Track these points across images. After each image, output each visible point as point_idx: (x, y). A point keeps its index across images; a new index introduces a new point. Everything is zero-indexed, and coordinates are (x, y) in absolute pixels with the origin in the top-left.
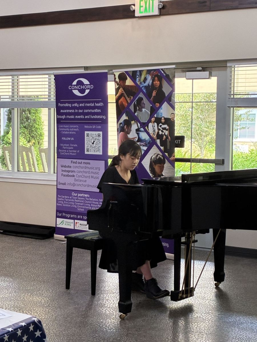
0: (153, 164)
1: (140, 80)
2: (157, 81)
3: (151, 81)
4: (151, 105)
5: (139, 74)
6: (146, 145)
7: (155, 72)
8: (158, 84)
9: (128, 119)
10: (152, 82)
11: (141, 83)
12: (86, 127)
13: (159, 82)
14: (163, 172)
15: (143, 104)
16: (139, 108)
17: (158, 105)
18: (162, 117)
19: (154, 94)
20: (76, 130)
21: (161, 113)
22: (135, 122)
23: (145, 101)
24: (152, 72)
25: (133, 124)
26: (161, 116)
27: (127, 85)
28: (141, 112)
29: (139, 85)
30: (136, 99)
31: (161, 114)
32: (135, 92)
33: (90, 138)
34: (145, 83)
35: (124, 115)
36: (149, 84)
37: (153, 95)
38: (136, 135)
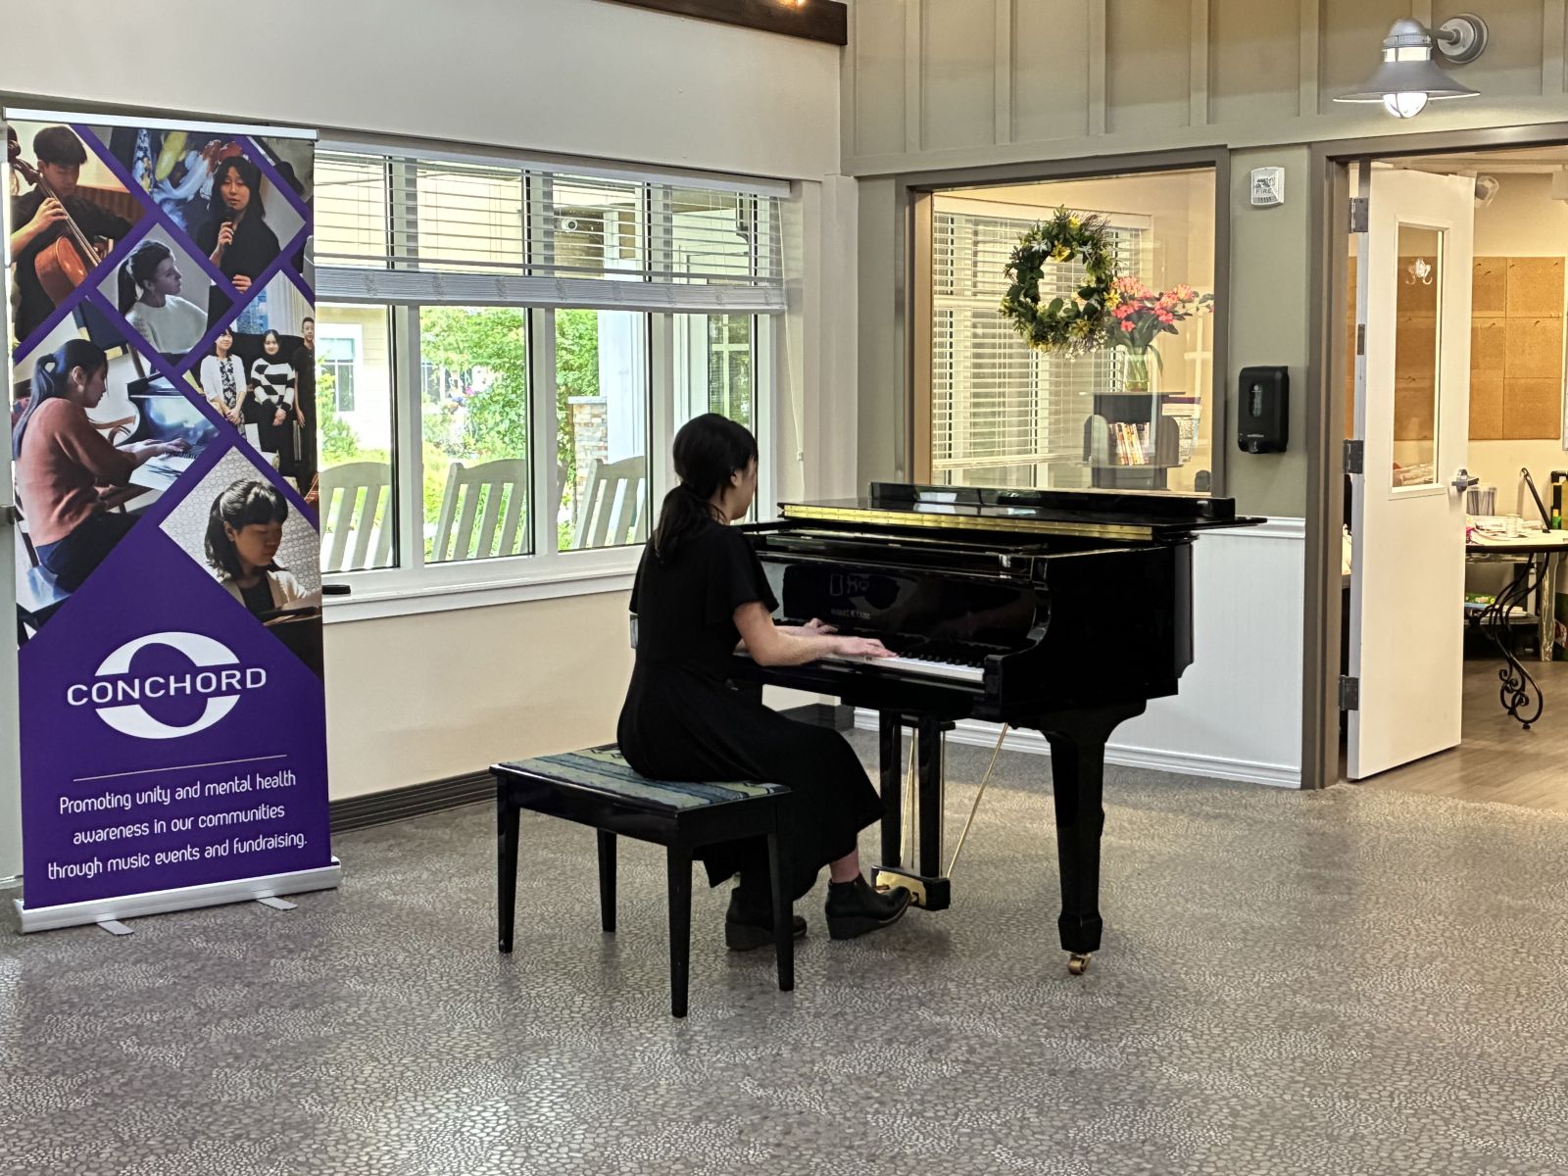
0: (227, 525)
1: (150, 172)
2: (239, 185)
3: (210, 183)
4: (213, 283)
5: (146, 144)
6: (186, 451)
7: (225, 147)
8: (243, 196)
9: (88, 338)
10: (216, 189)
11: (156, 185)
13: (245, 191)
14: (278, 552)
15: (168, 275)
16: (146, 292)
17: (244, 282)
18: (268, 332)
19: (225, 234)
21: (261, 317)
22: (125, 351)
23: (180, 260)
24: (212, 143)
25: (116, 359)
26: (263, 330)
27: (85, 189)
28: (156, 311)
29: (147, 190)
30: (134, 251)
31: (259, 321)
32: (129, 220)
34: (176, 185)
35: (70, 320)
36: (198, 194)
37: (221, 240)
38: (133, 411)
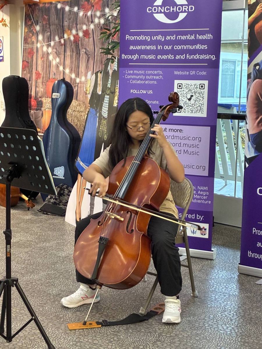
12: (176, 73)
20: (157, 77)
33: (184, 91)
